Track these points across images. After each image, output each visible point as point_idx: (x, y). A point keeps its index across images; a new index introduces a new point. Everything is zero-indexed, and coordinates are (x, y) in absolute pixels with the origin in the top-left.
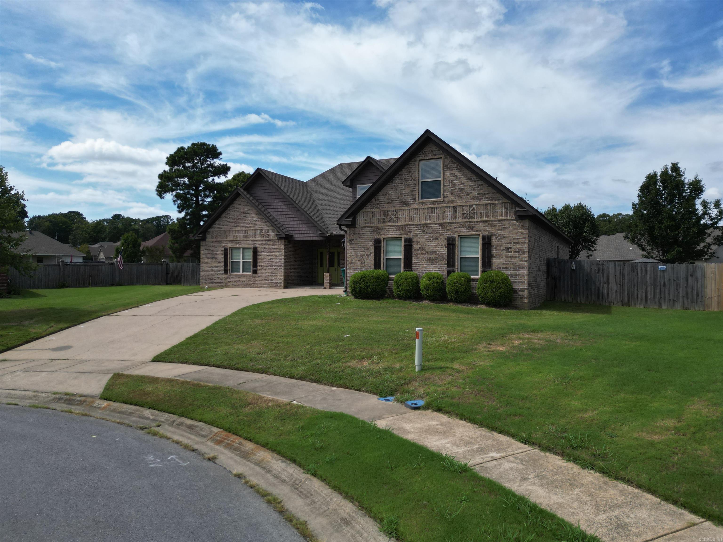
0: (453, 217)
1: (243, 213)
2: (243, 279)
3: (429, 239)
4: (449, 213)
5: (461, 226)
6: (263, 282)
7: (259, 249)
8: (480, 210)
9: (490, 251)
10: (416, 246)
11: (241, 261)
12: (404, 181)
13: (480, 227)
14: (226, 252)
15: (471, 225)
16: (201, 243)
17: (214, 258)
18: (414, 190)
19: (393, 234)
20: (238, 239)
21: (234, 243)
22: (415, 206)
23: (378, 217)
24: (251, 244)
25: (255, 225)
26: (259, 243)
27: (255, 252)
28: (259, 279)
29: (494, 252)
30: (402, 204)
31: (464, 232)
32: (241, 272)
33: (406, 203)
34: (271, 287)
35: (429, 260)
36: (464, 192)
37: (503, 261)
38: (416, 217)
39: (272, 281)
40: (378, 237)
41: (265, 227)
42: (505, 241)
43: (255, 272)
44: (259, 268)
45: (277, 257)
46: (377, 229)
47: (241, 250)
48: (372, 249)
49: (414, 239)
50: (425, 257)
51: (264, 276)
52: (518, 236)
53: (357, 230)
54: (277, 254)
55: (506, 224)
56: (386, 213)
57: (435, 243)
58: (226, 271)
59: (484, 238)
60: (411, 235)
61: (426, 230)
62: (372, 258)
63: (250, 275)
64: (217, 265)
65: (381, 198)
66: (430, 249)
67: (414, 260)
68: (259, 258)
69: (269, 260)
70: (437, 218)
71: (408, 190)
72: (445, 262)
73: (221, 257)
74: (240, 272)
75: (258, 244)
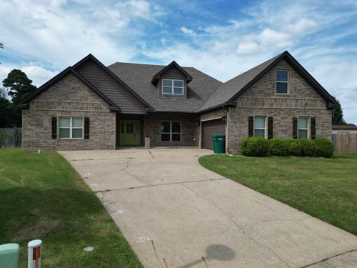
0: (296, 105)
1: (73, 88)
2: (73, 143)
3: (282, 118)
4: (293, 103)
5: (300, 111)
6: (95, 145)
7: (91, 119)
8: (309, 103)
9: (315, 126)
10: (275, 122)
11: (71, 128)
12: (267, 81)
13: (310, 112)
14: (54, 121)
15: (305, 111)
16: (23, 112)
17: (39, 125)
18: (274, 87)
19: (261, 113)
20: (68, 110)
21: (64, 113)
22: (274, 97)
23: (251, 101)
24: (83, 115)
25: (87, 99)
26: (92, 114)
27: (87, 121)
28: (91, 143)
29: (316, 127)
30: (267, 95)
31: (301, 115)
32: (71, 137)
33: (269, 95)
34: (103, 149)
35: (282, 131)
36: (302, 91)
37: (320, 132)
38: (275, 104)
39: (104, 145)
40: (251, 115)
41: (98, 102)
42: (321, 121)
43: (87, 137)
44: (90, 134)
45: (109, 126)
46: (250, 110)
47: (71, 119)
48: (247, 123)
49: (274, 117)
50: (281, 129)
51: (96, 140)
52: (327, 118)
53: (237, 110)
54: (110, 123)
55: (322, 111)
56: (256, 100)
57: (285, 120)
58: (54, 137)
59: (312, 119)
60: (272, 115)
61: (281, 112)
62: (247, 128)
63: (81, 140)
64: (42, 131)
65: (253, 90)
66: (283, 124)
67: (274, 131)
68: (91, 126)
69: (101, 128)
70: (287, 105)
71: (270, 86)
72: (291, 132)
73: (48, 125)
74: (69, 137)
75: (90, 115)
